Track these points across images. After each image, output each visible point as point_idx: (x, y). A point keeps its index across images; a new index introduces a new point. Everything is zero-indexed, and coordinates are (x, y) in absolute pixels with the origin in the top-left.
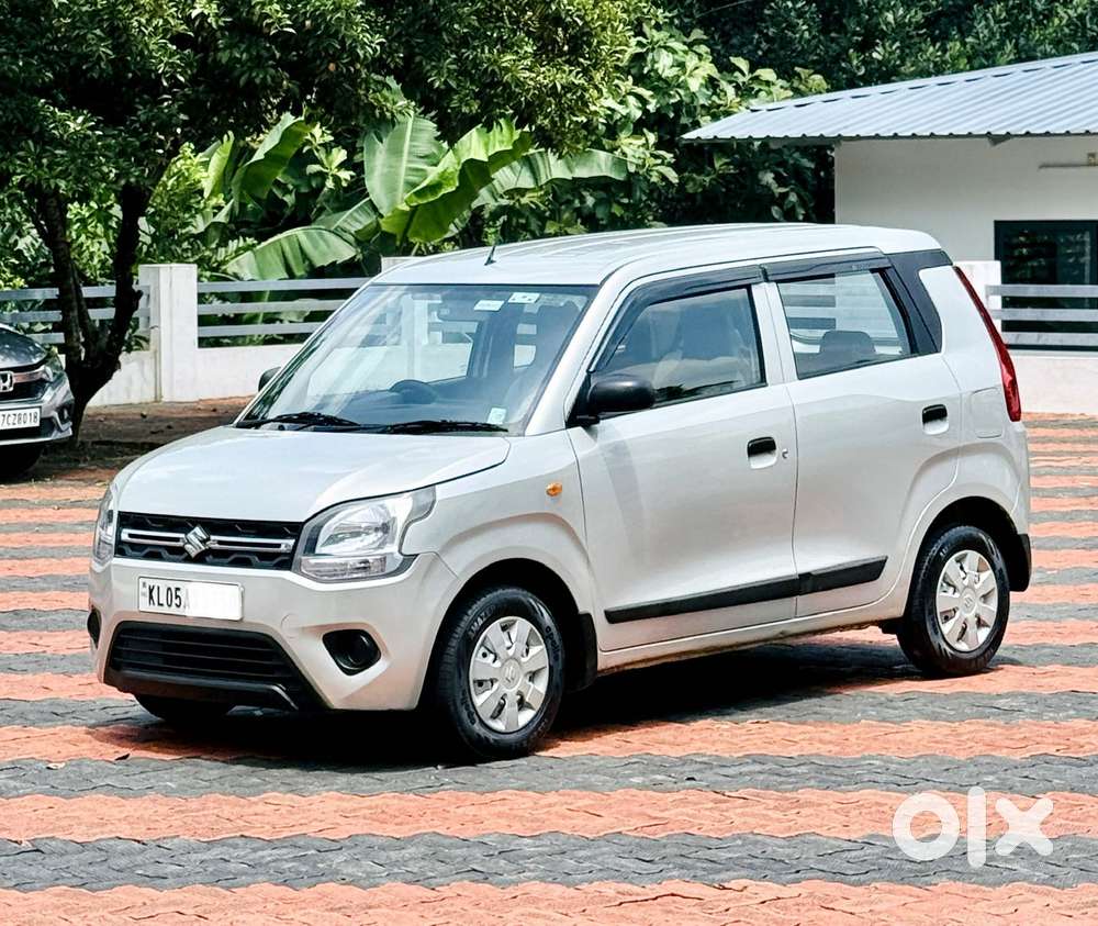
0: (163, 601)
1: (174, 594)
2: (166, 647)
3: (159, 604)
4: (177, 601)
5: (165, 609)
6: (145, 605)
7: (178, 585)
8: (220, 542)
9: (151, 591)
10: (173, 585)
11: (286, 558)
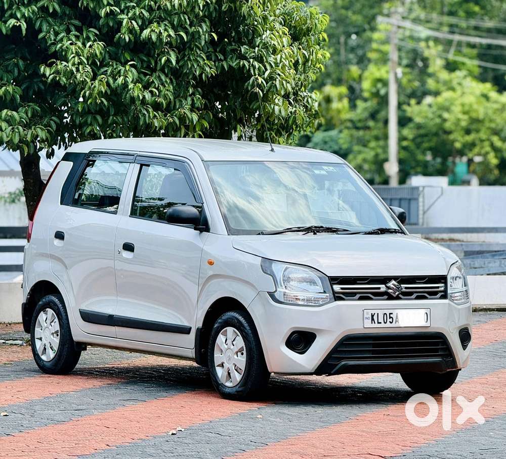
0: (381, 320)
1: (389, 317)
2: (374, 345)
3: (378, 323)
4: (391, 320)
5: (383, 325)
6: (368, 323)
7: (391, 311)
8: (406, 288)
9: (373, 316)
10: (388, 312)
11: (443, 293)
